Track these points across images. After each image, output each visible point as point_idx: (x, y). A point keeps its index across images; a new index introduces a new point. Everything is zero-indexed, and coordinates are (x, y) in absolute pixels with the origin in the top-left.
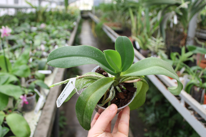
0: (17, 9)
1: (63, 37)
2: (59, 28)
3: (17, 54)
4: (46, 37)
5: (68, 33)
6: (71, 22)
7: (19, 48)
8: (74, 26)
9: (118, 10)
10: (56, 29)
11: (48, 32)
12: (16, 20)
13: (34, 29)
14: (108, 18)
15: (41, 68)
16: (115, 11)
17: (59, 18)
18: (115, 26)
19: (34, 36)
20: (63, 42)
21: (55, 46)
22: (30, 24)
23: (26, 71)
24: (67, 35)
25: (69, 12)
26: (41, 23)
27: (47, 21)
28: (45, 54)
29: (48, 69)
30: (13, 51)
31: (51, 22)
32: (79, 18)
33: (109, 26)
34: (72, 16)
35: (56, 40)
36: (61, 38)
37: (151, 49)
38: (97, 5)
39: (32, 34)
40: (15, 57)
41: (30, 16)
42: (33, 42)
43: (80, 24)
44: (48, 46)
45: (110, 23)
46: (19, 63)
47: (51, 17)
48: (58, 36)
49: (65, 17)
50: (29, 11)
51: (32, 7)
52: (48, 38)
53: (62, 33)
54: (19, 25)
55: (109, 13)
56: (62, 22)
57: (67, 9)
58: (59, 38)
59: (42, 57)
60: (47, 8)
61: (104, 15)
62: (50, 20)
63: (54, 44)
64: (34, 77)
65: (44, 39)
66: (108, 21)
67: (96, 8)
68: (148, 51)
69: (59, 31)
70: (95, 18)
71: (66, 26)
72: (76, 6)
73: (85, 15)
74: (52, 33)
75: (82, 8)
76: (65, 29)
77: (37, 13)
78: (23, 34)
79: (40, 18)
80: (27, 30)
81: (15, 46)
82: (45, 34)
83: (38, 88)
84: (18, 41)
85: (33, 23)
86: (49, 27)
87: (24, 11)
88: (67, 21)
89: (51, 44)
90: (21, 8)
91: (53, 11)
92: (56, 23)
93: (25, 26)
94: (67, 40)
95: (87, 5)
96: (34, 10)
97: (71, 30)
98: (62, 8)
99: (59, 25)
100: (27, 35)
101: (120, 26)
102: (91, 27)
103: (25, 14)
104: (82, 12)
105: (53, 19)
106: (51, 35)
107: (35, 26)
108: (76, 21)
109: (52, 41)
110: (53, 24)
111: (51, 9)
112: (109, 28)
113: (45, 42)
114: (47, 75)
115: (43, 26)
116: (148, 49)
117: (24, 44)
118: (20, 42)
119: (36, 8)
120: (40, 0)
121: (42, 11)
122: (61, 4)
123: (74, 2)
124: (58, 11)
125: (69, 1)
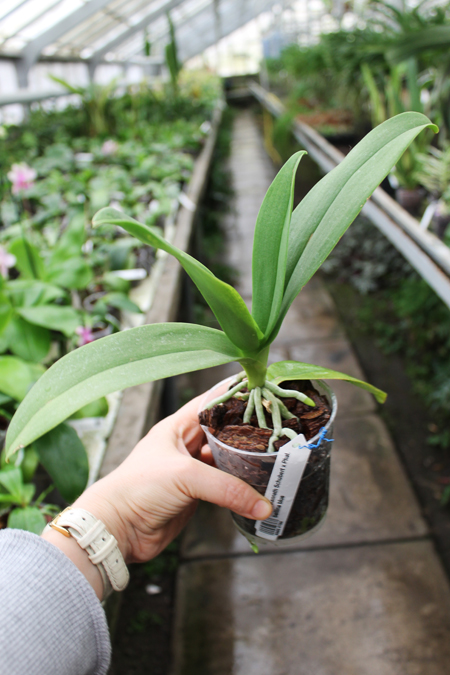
0: (27, 103)
1: (169, 174)
2: (158, 147)
3: (51, 233)
4: (121, 181)
5: (186, 160)
6: (192, 126)
7: (53, 218)
8: (205, 136)
9: (338, 68)
10: (150, 153)
11: (126, 164)
12: (29, 139)
13: (85, 159)
14: (311, 97)
15: (117, 265)
16: (331, 71)
17: (156, 117)
18: (331, 121)
19: (88, 180)
20: (173, 188)
21: (148, 202)
22: (70, 144)
23: (81, 272)
24: (184, 168)
25: (184, 93)
26: (103, 138)
27: (120, 130)
29: (137, 266)
30: (39, 227)
31: (130, 133)
32: (218, 105)
33: (312, 124)
34: (195, 102)
35: (152, 185)
36: (165, 180)
37: (429, 185)
38: (275, 54)
39: (82, 176)
40: (46, 242)
41: (69, 121)
42: (88, 199)
43: (225, 125)
44: (129, 204)
45: (317, 114)
46: (63, 256)
47: (131, 116)
48: (155, 173)
49: (175, 110)
50: (62, 105)
51: (71, 92)
52: (128, 183)
53: (168, 161)
54: (41, 153)
55: (313, 78)
56: (166, 127)
57: (174, 83)
58: (158, 180)
60: (114, 89)
61: (298, 85)
62: (128, 125)
63: (145, 198)
64: (102, 288)
65: (116, 186)
66: (311, 107)
67: (272, 66)
68: (421, 193)
69: (160, 156)
70: (272, 102)
71: (178, 140)
72: (206, 68)
73: (240, 92)
74: (138, 165)
75: (228, 70)
76: (175, 149)
77: (88, 108)
78: (56, 179)
79: (99, 123)
80: (66, 167)
81: (41, 215)
82: (117, 172)
83: (115, 312)
84: (46, 201)
85: (79, 143)
86: (127, 149)
87: (47, 106)
88: (180, 123)
89: (139, 200)
90: (39, 100)
91: (134, 92)
92: (148, 132)
93: (58, 154)
94: (183, 184)
95: (244, 56)
96: (76, 101)
97: (194, 149)
98: (159, 85)
99: (156, 138)
100: (67, 178)
101: (347, 121)
102: (261, 132)
103: (52, 116)
104: (229, 84)
105: (136, 121)
106: (136, 172)
107: (86, 150)
108: (209, 118)
109: (140, 191)
110: (139, 137)
111: (128, 88)
112: (311, 132)
113: (120, 195)
114: (134, 284)
115: (110, 147)
116: (420, 186)
117: (63, 207)
118: (53, 201)
119: (81, 92)
120: (92, 64)
121: (101, 101)
122: (157, 70)
123: (200, 52)
124: (150, 92)
125: (182, 56)
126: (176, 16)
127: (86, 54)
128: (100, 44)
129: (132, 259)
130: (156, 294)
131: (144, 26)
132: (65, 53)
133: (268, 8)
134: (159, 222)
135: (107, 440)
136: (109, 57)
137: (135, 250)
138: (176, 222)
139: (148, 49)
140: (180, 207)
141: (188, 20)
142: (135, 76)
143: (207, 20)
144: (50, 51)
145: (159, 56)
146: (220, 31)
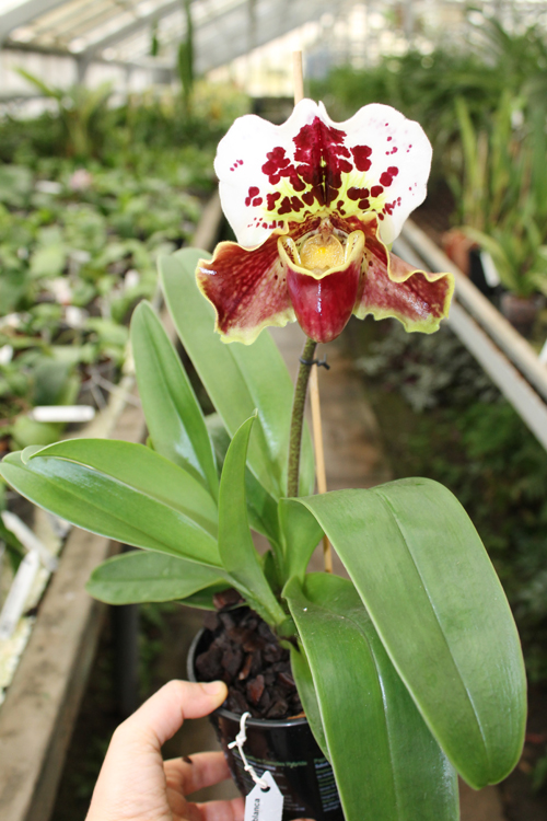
1: (164, 227)
2: (154, 183)
4: (89, 231)
5: (192, 205)
6: (205, 157)
10: (142, 192)
11: (103, 203)
13: (47, 191)
15: (48, 397)
17: (160, 139)
21: (124, 274)
22: (33, 167)
24: (189, 219)
25: (200, 111)
26: (79, 162)
27: (107, 153)
28: (74, 318)
29: (81, 399)
31: (121, 158)
34: (212, 126)
35: (134, 246)
36: (157, 236)
38: (321, 75)
39: (34, 219)
41: (37, 133)
47: (123, 135)
48: (144, 223)
49: (186, 132)
50: (33, 110)
51: (45, 94)
52: (99, 239)
53: (165, 207)
56: (171, 154)
57: (185, 97)
58: (143, 237)
62: (119, 147)
63: (120, 266)
65: (81, 239)
67: (316, 89)
69: (155, 199)
71: (184, 174)
72: (232, 83)
74: (121, 209)
75: (261, 87)
76: (177, 188)
77: (66, 119)
79: (80, 140)
80: (17, 201)
82: (87, 217)
85: (46, 165)
86: (110, 181)
88: (191, 151)
89: (108, 269)
91: (135, 104)
92: (146, 157)
94: (179, 242)
95: (281, 74)
96: (53, 106)
97: (202, 192)
98: (169, 95)
99: (152, 169)
104: (260, 106)
105: (131, 143)
106: (116, 220)
107: (54, 176)
109: (115, 251)
110: (132, 166)
111: (129, 97)
115: (79, 179)
116: (537, 294)
119: (59, 95)
120: (83, 61)
121: (85, 111)
122: (165, 77)
123: (227, 61)
124: (158, 106)
125: (200, 65)
126: (199, 11)
127: (77, 46)
128: (96, 36)
131: (153, 22)
132: (47, 41)
133: (316, 17)
136: (109, 54)
137: (82, 368)
139: (155, 49)
141: (214, 19)
142: (140, 83)
143: (238, 21)
144: (23, 35)
145: (169, 59)
146: (254, 39)
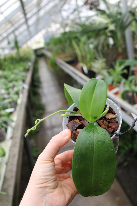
2: (16, 71)
4: (4, 83)
5: (24, 74)
6: (25, 64)
8: (29, 67)
9: (66, 42)
10: (13, 73)
11: (6, 78)
14: (60, 51)
15: (5, 108)
17: (14, 62)
18: (66, 57)
20: (20, 83)
21: (13, 88)
24: (24, 76)
25: (22, 54)
27: (4, 68)
28: (6, 96)
29: (11, 107)
31: (7, 68)
32: (33, 57)
33: (61, 58)
34: (26, 57)
35: (14, 83)
36: (18, 80)
38: (48, 40)
43: (36, 63)
44: (7, 89)
45: (62, 55)
47: (6, 63)
49: (19, 60)
52: (7, 83)
53: (19, 75)
55: (59, 46)
56: (17, 65)
58: (16, 81)
59: (4, 99)
60: (0, 56)
61: (55, 48)
62: (6, 66)
64: (0, 116)
67: (47, 44)
69: (16, 74)
70: (49, 54)
71: (21, 68)
72: (28, 47)
73: (39, 53)
75: (35, 47)
76: (21, 71)
82: (3, 80)
83: (5, 123)
86: (6, 73)
88: (22, 63)
89: (10, 87)
91: (7, 57)
92: (12, 67)
94: (24, 81)
95: (39, 42)
98: (14, 53)
99: (14, 69)
101: (71, 56)
104: (36, 51)
105: (8, 64)
106: (9, 79)
108: (30, 61)
109: (11, 85)
110: (10, 69)
111: (5, 55)
112: (61, 61)
113: (4, 87)
114: (11, 113)
115: (0, 73)
122: (13, 49)
123: (26, 42)
125: (20, 44)
126: (17, 33)
129: (9, 106)
130: (19, 115)
131: (7, 37)
133: (44, 28)
134: (17, 93)
135: (7, 164)
137: (10, 103)
138: (23, 93)
139: (9, 43)
140: (24, 88)
141: (21, 34)
142: (7, 52)
143: (26, 33)
145: (13, 44)
146: (31, 36)
